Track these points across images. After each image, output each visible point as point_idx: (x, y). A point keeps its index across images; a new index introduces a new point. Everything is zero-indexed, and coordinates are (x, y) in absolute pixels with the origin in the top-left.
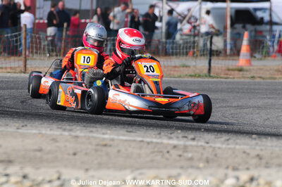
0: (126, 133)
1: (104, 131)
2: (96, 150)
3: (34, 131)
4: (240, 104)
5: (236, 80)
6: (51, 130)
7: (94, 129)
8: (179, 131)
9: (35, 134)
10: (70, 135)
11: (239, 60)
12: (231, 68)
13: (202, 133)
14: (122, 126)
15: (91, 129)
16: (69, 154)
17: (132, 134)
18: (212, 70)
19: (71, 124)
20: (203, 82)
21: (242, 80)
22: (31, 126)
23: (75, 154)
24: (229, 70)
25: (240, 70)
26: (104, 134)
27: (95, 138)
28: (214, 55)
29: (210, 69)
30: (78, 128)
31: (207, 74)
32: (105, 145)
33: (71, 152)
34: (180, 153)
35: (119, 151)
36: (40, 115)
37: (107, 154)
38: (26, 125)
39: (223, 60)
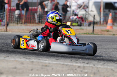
0: (55, 60)
1: (45, 59)
2: (42, 68)
3: (13, 59)
4: (108, 47)
5: (106, 36)
6: (20, 58)
7: (40, 58)
8: (81, 60)
9: (13, 60)
10: (29, 61)
11: (107, 26)
12: (103, 30)
13: (91, 61)
14: (54, 57)
15: (39, 58)
16: (29, 70)
17: (58, 61)
18: (95, 31)
19: (29, 56)
20: (91, 37)
21: (109, 36)
22: (11, 57)
23: (32, 70)
24: (102, 31)
25: (108, 31)
26: (45, 61)
27: (41, 62)
28: (95, 24)
29: (93, 31)
30: (33, 58)
31: (92, 33)
32: (46, 66)
33: (30, 69)
34: (82, 70)
35: (53, 69)
36: (14, 52)
37: (47, 70)
38: (8, 56)
39: (99, 26)
